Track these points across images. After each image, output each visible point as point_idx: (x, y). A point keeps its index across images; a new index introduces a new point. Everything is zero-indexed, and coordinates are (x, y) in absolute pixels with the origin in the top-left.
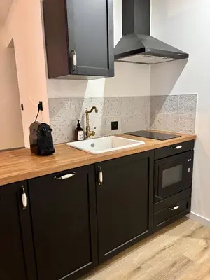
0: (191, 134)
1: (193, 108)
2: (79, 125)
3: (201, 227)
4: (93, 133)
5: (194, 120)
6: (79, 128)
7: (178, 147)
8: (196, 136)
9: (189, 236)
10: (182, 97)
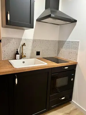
0: (75, 61)
1: (77, 48)
2: (17, 52)
3: (76, 109)
4: (25, 56)
5: (77, 54)
6: (17, 53)
7: (66, 68)
8: (77, 63)
9: (68, 114)
10: (72, 42)
